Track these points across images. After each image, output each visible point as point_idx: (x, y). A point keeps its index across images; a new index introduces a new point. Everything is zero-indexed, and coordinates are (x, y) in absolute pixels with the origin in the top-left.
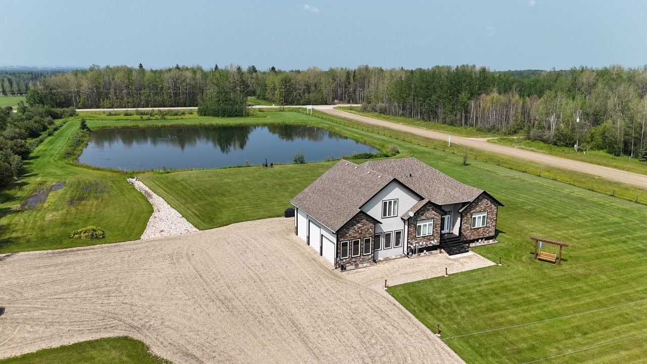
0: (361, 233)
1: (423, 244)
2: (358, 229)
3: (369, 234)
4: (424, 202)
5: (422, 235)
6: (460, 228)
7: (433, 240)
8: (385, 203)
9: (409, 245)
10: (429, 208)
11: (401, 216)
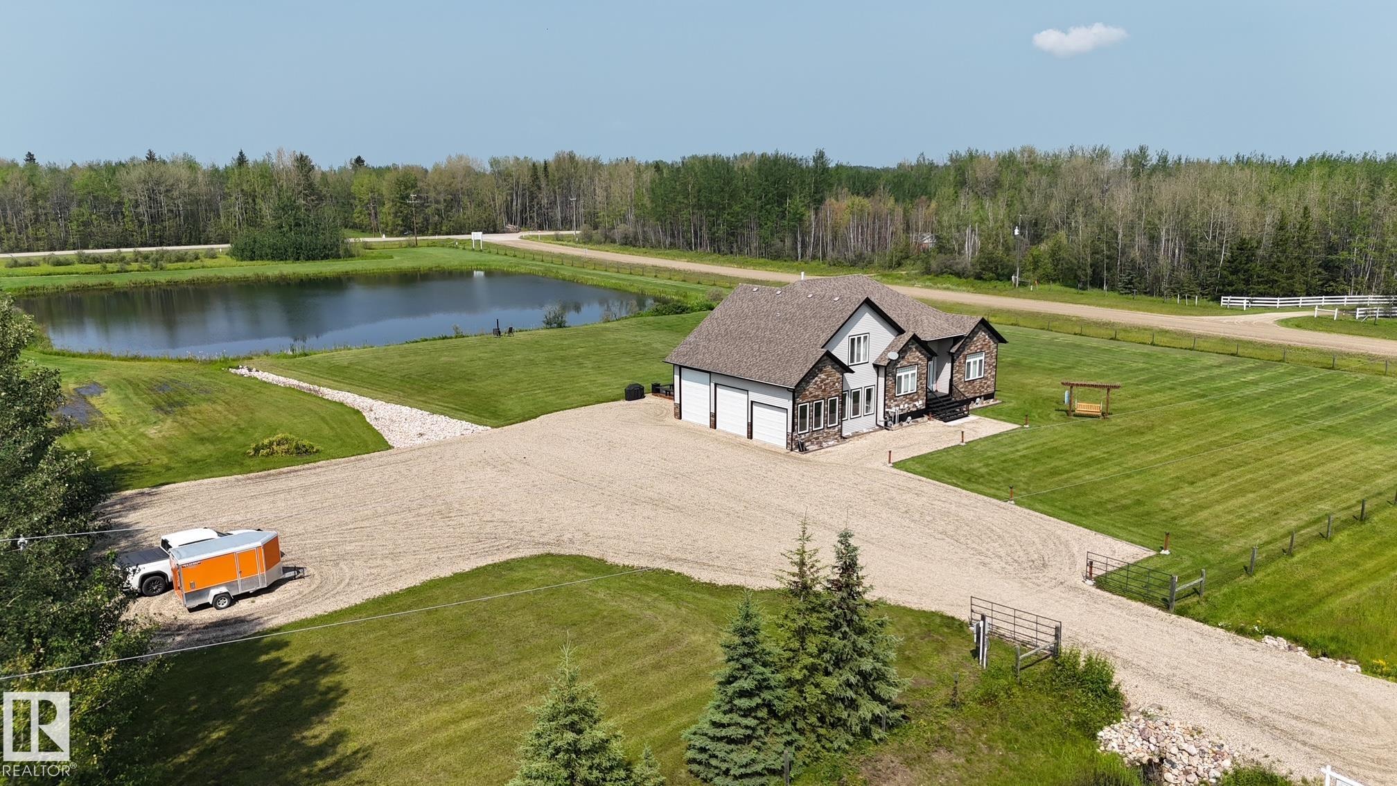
0: (824, 390)
1: (905, 407)
2: (821, 382)
3: (836, 391)
4: (906, 337)
5: (902, 393)
6: (951, 380)
7: (917, 400)
8: (853, 340)
9: (887, 410)
11: (873, 362)
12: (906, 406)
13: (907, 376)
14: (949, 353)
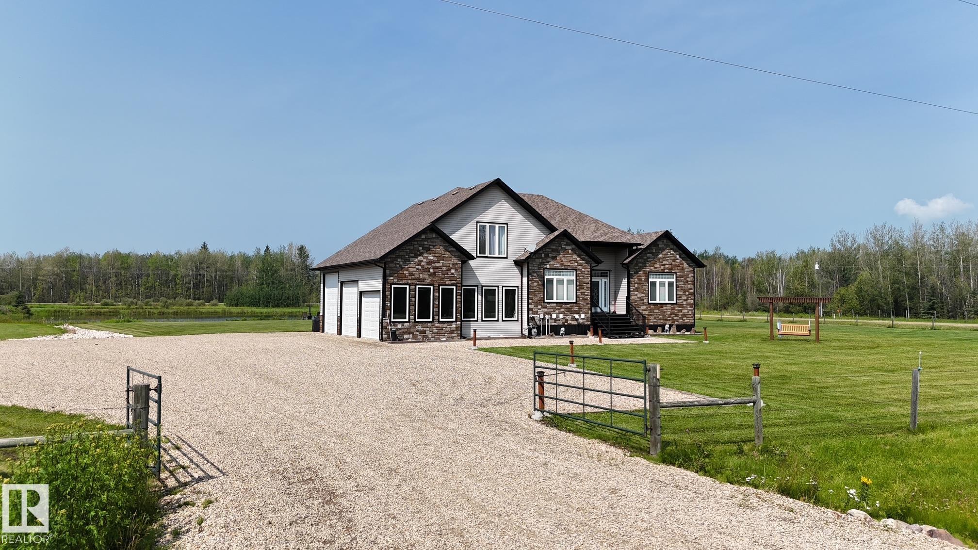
0: (434, 275)
1: (559, 317)
2: (428, 264)
3: (451, 278)
4: (556, 234)
5: (555, 300)
6: (628, 298)
7: (577, 312)
8: (483, 228)
9: (531, 316)
10: (567, 247)
11: (515, 259)
13: (560, 282)
14: (623, 264)
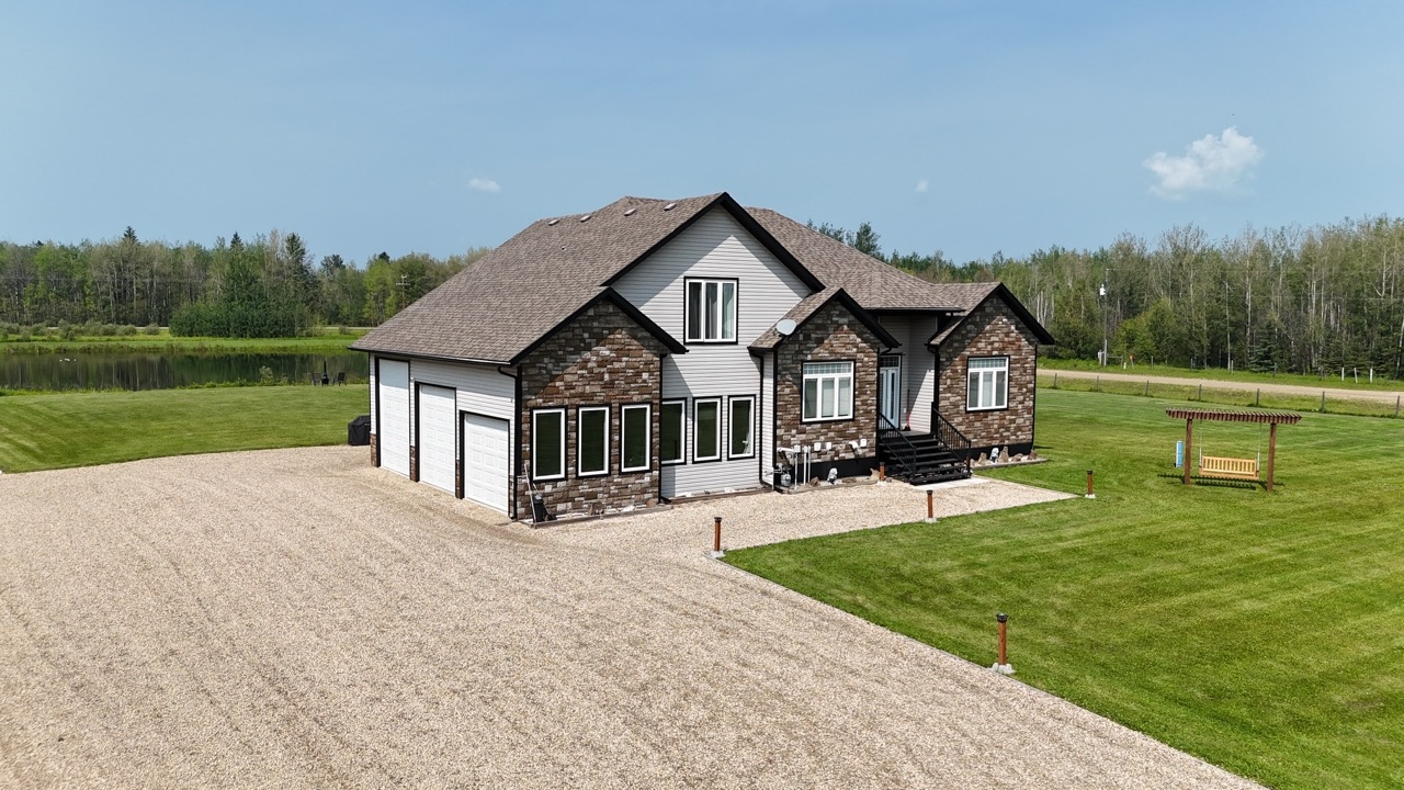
0: (611, 385)
2: (600, 364)
4: (824, 296)
5: (819, 418)
6: (935, 405)
8: (695, 288)
9: (779, 449)
10: (841, 321)
11: (750, 344)
12: (829, 446)
13: (829, 383)
14: (930, 346)
